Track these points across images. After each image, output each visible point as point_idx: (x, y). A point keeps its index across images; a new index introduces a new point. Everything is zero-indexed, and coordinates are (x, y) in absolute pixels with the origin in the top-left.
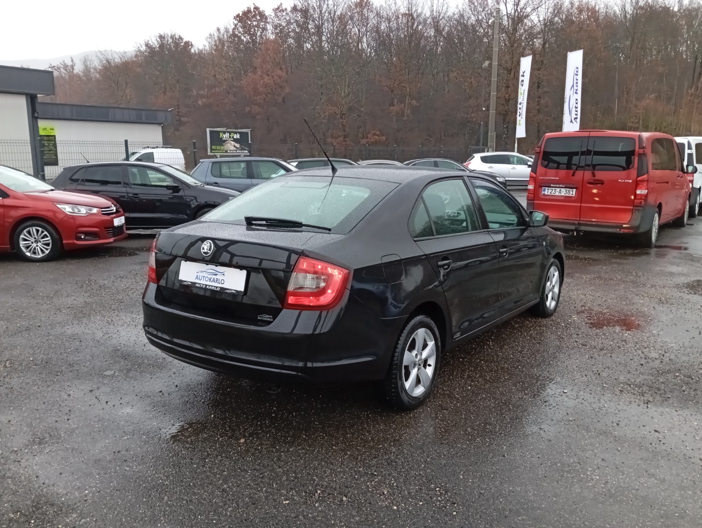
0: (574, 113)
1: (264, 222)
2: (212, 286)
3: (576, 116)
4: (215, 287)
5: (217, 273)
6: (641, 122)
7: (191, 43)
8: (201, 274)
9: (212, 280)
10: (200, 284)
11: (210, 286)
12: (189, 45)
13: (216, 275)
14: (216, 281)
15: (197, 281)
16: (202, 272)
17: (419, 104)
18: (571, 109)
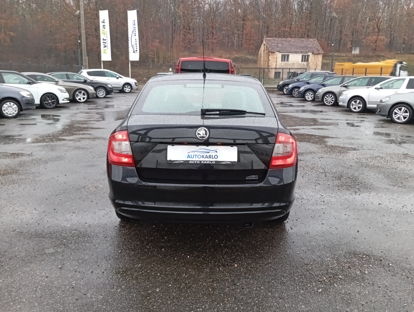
0: (135, 47)
1: (218, 112)
2: (207, 161)
3: (136, 49)
4: (210, 161)
5: (209, 151)
6: (156, 55)
8: (193, 154)
9: (205, 157)
10: (193, 161)
11: (204, 161)
13: (209, 153)
14: (209, 157)
15: (189, 159)
16: (193, 152)
17: (16, 35)
18: (133, 45)
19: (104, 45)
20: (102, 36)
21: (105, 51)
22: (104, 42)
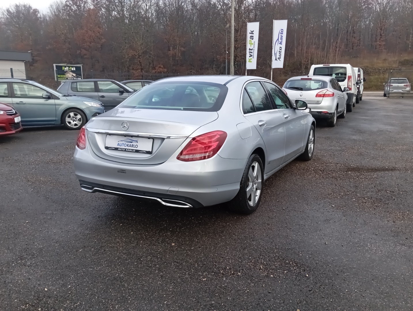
0: (278, 55)
3: (279, 57)
7: (38, 10)
12: (36, 12)
17: (185, 50)
18: (276, 53)
19: (250, 54)
20: (248, 46)
21: (251, 60)
22: (250, 52)
